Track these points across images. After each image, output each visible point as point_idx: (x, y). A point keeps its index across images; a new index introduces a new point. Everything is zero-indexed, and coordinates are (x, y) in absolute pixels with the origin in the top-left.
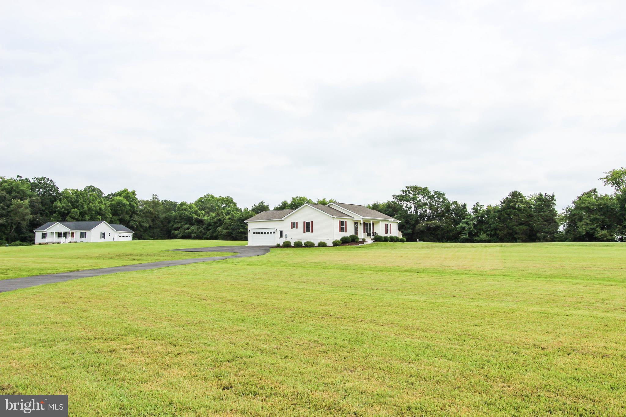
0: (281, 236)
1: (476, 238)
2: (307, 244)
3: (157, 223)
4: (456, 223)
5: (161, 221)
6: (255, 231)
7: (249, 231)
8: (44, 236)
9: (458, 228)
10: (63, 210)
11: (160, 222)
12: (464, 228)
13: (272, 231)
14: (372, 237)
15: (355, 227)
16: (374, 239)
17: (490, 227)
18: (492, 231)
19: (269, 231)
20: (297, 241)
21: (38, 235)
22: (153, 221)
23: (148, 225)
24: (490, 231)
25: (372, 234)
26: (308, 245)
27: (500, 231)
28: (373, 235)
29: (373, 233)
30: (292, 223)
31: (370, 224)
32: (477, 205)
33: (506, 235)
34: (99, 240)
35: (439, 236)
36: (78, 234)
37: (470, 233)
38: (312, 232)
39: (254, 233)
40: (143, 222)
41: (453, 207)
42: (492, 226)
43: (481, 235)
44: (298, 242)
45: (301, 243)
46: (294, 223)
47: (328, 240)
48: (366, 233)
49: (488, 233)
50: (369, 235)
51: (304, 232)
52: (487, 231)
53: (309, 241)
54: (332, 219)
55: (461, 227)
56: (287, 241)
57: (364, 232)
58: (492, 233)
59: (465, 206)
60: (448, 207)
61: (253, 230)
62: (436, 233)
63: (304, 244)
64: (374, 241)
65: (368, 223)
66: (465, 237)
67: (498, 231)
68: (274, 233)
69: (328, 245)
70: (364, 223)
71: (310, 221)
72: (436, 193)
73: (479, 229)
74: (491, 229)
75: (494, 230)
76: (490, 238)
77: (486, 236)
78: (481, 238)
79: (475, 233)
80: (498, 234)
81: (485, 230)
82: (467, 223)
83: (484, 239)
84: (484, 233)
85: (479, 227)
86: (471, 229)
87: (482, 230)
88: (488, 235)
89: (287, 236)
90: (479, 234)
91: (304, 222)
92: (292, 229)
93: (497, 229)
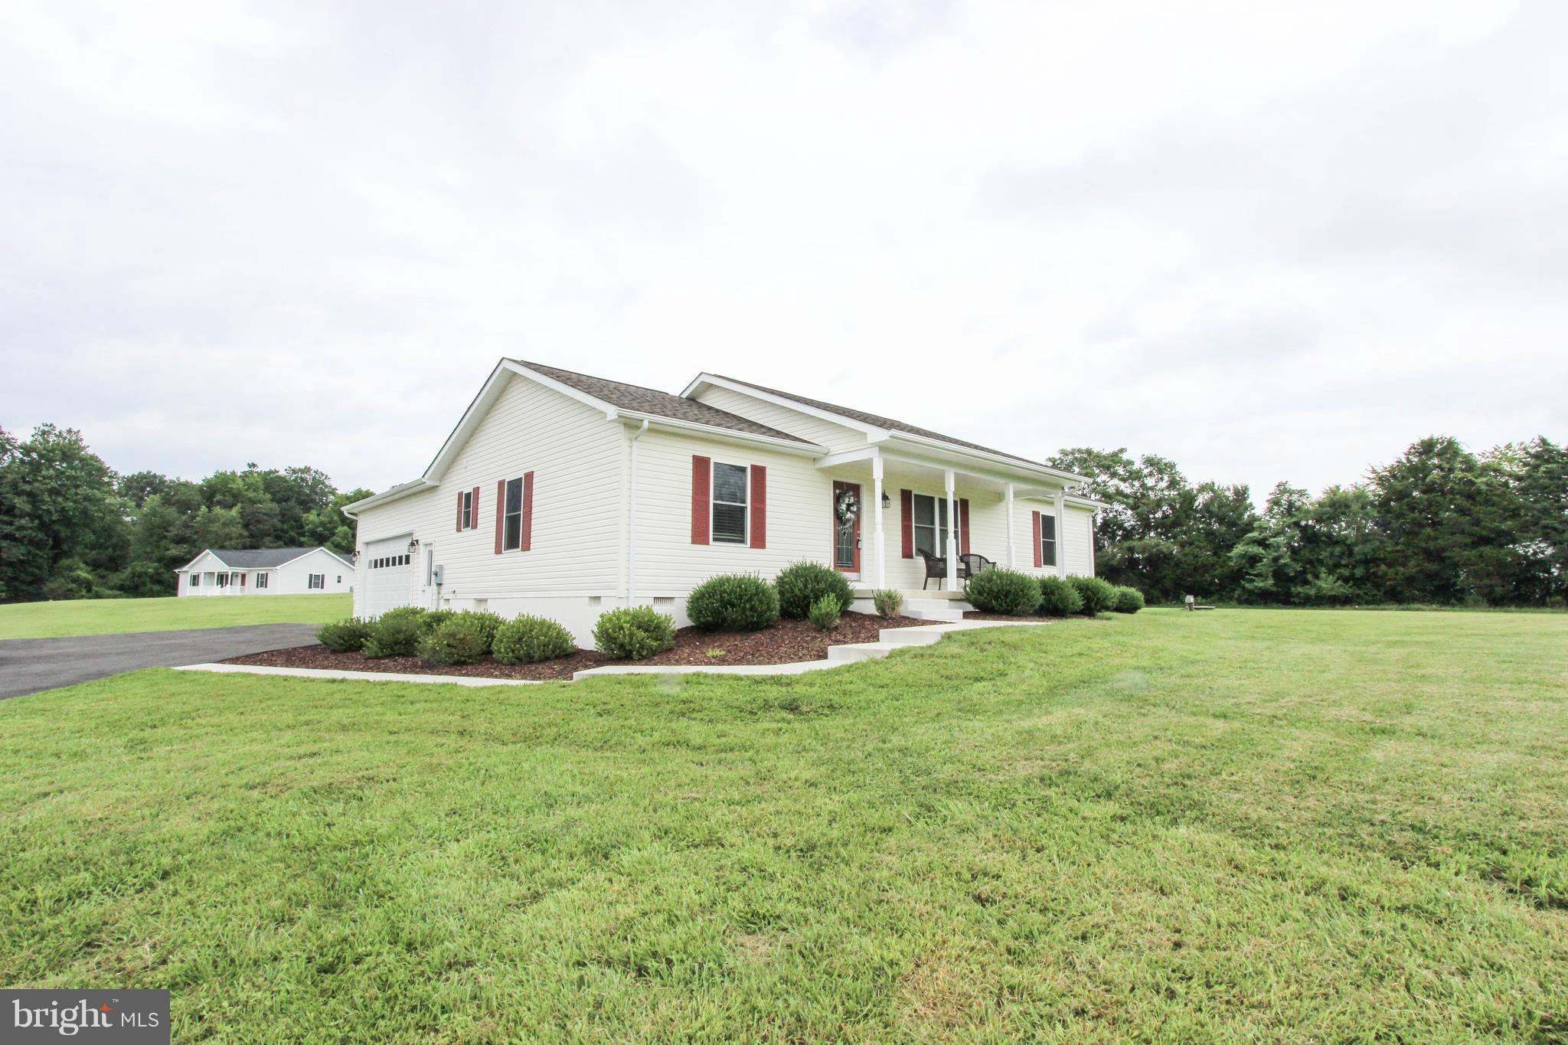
1: (1300, 589)
4: (1221, 545)
6: (374, 554)
7: (358, 554)
8: (195, 580)
9: (1231, 557)
10: (320, 529)
12: (1254, 560)
14: (953, 583)
15: (839, 517)
16: (967, 599)
17: (1351, 554)
18: (1354, 567)
19: (399, 549)
21: (184, 581)
24: (1346, 566)
25: (953, 564)
27: (1390, 565)
28: (965, 573)
29: (964, 558)
30: (460, 497)
31: (943, 503)
32: (1282, 489)
33: (1410, 580)
34: (303, 588)
35: (1168, 583)
36: (252, 579)
37: (1279, 574)
38: (527, 547)
39: (370, 565)
41: (1201, 500)
42: (1356, 549)
43: (1317, 577)
46: (468, 497)
48: (921, 561)
49: (1346, 572)
50: (936, 569)
51: (498, 548)
52: (1337, 566)
55: (1242, 556)
56: (442, 603)
57: (907, 554)
58: (1359, 572)
59: (1241, 494)
60: (1188, 498)
62: (1158, 575)
64: (970, 608)
65: (932, 499)
66: (1261, 585)
67: (1383, 567)
68: (408, 559)
70: (906, 495)
71: (521, 475)
72: (1150, 462)
73: (1310, 562)
74: (1352, 560)
75: (1366, 562)
76: (1351, 590)
77: (1339, 582)
78: (1319, 588)
79: (1296, 572)
80: (1381, 577)
81: (1331, 563)
82: (1262, 543)
83: (1330, 593)
84: (1330, 572)
85: (1308, 555)
86: (1282, 561)
87: (1320, 562)
88: (1346, 580)
89: (445, 577)
90: (1310, 577)
91: (501, 484)
92: (460, 534)
93: (1377, 559)
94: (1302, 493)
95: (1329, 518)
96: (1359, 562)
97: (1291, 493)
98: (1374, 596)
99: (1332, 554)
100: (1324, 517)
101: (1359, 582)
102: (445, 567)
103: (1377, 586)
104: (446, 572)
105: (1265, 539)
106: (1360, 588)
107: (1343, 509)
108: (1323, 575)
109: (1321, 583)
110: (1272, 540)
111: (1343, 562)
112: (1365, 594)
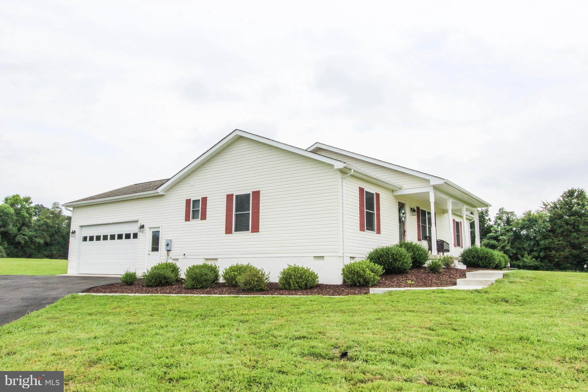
0: (155, 248)
2: (233, 278)
3: (56, 239)
5: (63, 236)
6: (89, 233)
7: (74, 232)
11: (61, 237)
13: (132, 229)
15: (400, 220)
18: (540, 252)
19: (124, 230)
20: (201, 262)
22: (51, 236)
23: (42, 241)
26: (241, 279)
27: (557, 251)
30: (188, 201)
32: (502, 211)
33: (566, 259)
38: (256, 229)
39: (85, 239)
40: (36, 237)
42: (541, 243)
43: (523, 256)
44: (205, 266)
45: (214, 270)
46: (196, 202)
47: (320, 262)
51: (228, 231)
52: (532, 251)
53: (243, 262)
54: (339, 175)
56: (170, 261)
57: (419, 239)
61: (84, 229)
63: (225, 278)
67: (553, 252)
68: (135, 236)
69: (322, 280)
70: (418, 210)
71: (249, 191)
73: (518, 248)
74: (539, 248)
75: (546, 249)
76: (539, 263)
77: (534, 259)
78: (524, 262)
79: (513, 253)
80: (552, 257)
81: (529, 249)
82: (496, 238)
83: (530, 265)
84: (529, 254)
85: (518, 245)
86: (507, 248)
87: (524, 249)
88: (536, 258)
89: (173, 246)
90: (520, 256)
91: (229, 197)
92: (188, 222)
93: (550, 248)
94: (512, 213)
95: (528, 227)
96: (541, 249)
97: (507, 213)
98: (549, 266)
99: (529, 245)
100: (526, 226)
101: (542, 259)
102: (173, 241)
103: (550, 261)
104: (173, 243)
105: (497, 236)
106: (542, 262)
107: (535, 222)
108: (526, 255)
109: (525, 259)
110: (501, 237)
111: (535, 249)
112: (545, 265)
